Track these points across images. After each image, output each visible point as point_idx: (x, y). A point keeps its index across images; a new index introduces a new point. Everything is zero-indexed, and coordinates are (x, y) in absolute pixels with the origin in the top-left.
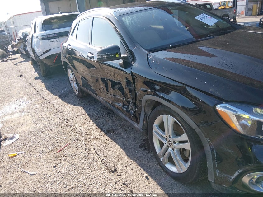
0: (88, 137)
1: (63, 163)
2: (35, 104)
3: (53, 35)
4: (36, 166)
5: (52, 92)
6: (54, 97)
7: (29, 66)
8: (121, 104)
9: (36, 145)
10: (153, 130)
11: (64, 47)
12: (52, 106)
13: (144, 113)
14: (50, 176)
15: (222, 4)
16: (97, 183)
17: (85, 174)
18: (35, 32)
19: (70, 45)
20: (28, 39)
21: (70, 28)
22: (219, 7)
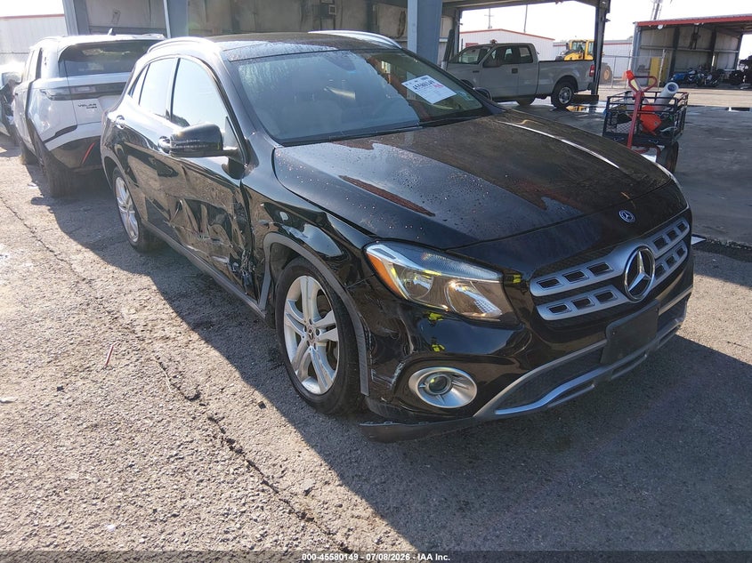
0: (147, 335)
1: (80, 383)
2: (25, 260)
3: (87, 89)
4: (17, 387)
5: (71, 234)
6: (75, 245)
7: (15, 167)
8: (226, 260)
9: (20, 347)
10: (285, 313)
11: (109, 120)
12: (67, 267)
13: (270, 278)
14: (47, 406)
15: (575, 48)
16: (151, 419)
17: (128, 403)
18: (38, 76)
19: (123, 119)
20: (17, 94)
21: (128, 74)
22: (567, 54)
